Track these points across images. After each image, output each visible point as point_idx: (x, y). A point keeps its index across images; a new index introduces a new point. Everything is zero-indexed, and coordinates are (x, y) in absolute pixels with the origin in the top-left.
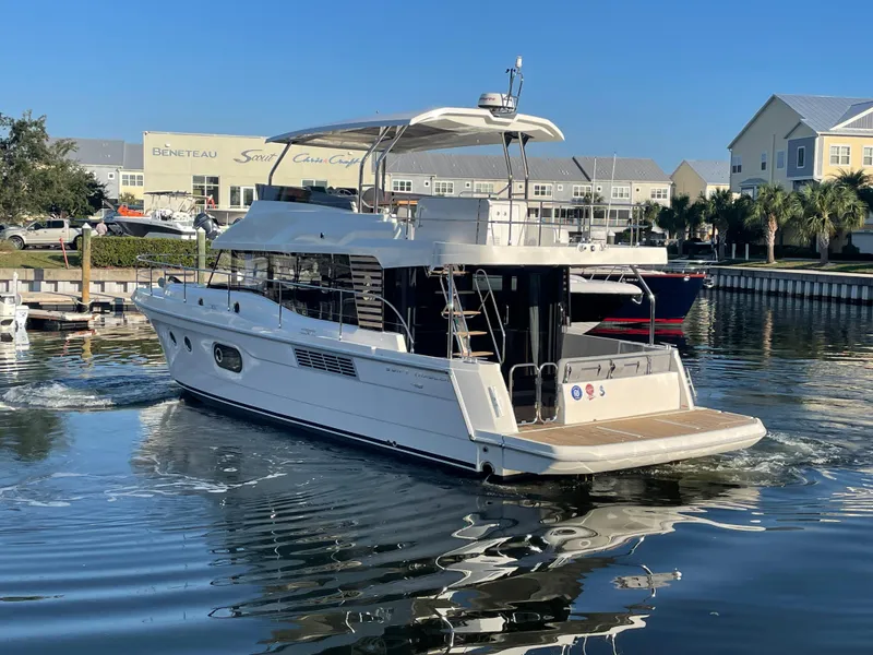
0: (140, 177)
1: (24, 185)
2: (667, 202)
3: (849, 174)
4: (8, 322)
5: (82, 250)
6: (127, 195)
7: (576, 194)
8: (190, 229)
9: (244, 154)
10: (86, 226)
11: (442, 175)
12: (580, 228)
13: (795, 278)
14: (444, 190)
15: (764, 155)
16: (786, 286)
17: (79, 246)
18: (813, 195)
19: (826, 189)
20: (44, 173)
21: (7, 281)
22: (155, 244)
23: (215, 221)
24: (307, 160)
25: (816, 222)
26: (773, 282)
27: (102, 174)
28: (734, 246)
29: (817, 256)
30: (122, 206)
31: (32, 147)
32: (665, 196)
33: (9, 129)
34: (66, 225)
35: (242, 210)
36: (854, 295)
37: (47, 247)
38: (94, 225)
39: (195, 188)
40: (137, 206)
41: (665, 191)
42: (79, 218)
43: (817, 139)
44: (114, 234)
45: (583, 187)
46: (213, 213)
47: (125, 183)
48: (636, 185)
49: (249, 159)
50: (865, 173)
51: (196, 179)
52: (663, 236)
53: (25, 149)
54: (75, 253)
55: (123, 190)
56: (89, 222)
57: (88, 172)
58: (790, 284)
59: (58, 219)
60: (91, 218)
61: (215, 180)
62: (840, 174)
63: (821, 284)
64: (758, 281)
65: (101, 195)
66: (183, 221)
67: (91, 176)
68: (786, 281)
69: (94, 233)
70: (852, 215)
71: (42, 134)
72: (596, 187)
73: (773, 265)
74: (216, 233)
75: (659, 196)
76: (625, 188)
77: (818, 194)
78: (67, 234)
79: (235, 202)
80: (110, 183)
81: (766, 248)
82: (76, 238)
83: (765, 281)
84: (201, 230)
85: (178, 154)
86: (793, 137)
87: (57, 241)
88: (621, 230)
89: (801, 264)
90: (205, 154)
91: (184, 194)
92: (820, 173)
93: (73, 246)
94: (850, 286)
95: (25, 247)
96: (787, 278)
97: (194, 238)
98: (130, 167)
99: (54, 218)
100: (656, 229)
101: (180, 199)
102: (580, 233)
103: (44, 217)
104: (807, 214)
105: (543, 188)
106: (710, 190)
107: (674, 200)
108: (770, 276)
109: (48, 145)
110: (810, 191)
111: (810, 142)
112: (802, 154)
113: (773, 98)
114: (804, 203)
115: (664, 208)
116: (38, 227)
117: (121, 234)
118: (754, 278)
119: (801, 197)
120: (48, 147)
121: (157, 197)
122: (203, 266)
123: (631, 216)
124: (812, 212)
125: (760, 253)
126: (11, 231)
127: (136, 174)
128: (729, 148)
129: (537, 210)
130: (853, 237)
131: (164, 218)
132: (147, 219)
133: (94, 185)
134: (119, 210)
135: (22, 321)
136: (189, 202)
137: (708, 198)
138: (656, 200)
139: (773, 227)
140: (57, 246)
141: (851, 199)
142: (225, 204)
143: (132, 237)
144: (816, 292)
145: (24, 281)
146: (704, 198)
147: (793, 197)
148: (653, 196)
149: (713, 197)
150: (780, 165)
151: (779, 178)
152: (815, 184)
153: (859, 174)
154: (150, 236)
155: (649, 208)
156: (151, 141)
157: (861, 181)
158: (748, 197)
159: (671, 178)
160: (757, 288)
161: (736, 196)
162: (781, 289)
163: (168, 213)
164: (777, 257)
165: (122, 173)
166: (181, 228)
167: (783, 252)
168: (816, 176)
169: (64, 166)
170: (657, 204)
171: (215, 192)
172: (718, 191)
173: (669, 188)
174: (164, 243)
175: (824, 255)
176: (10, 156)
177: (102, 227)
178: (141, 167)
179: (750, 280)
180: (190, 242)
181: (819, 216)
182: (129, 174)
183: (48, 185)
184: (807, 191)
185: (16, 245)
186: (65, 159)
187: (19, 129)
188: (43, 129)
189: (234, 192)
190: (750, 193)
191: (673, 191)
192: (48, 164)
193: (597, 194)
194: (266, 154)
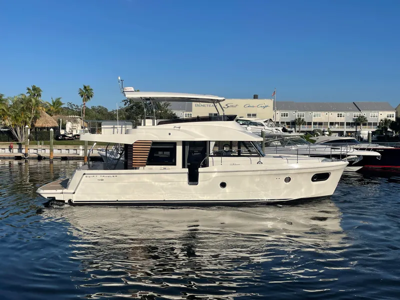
0: (191, 114)
2: (394, 119)
7: (355, 116)
9: (226, 105)
11: (300, 110)
12: (356, 129)
14: (301, 116)
20: (160, 113)
24: (249, 107)
27: (178, 113)
32: (393, 117)
41: (393, 115)
45: (358, 114)
47: (186, 116)
48: (380, 113)
49: (228, 107)
51: (210, 114)
52: (392, 133)
67: (175, 114)
72: (363, 113)
75: (390, 117)
76: (376, 114)
80: (181, 116)
85: (204, 106)
88: (374, 130)
90: (213, 106)
98: (187, 111)
100: (389, 130)
102: (356, 132)
105: (341, 114)
107: (397, 118)
115: (393, 121)
120: (161, 105)
123: (378, 125)
129: (338, 123)
133: (176, 117)
138: (389, 118)
148: (388, 117)
155: (386, 121)
159: (396, 110)
165: (185, 113)
169: (166, 111)
170: (389, 120)
173: (394, 113)
178: (191, 111)
182: (187, 113)
186: (167, 109)
191: (397, 114)
192: (161, 111)
193: (364, 117)
194: (234, 105)
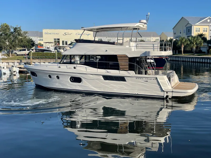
0: (42, 39)
1: (17, 41)
3: (200, 34)
4: (15, 72)
5: (30, 55)
6: (40, 43)
7: (139, 40)
8: (54, 50)
9: (65, 33)
10: (31, 50)
11: (109, 37)
13: (188, 58)
14: (109, 40)
15: (181, 30)
16: (186, 59)
17: (29, 54)
18: (192, 39)
19: (194, 37)
20: (21, 39)
21: (14, 63)
22: (46, 54)
23: (59, 48)
24: (79, 34)
25: (192, 45)
26: (183, 59)
27: (34, 39)
28: (174, 51)
29: (193, 53)
30: (38, 46)
31: (18, 33)
32: (159, 40)
33: (13, 29)
34: (27, 50)
35: (65, 46)
36: (201, 61)
37: (22, 55)
38: (33, 50)
39: (54, 41)
40: (42, 45)
41: (159, 39)
42: (29, 48)
43: (192, 27)
44: (37, 52)
46: (58, 47)
47: (39, 40)
48: (152, 38)
49: (66, 34)
50: (203, 34)
51: (55, 39)
53: (17, 34)
54: (29, 56)
55: (39, 42)
56: (31, 49)
57: (31, 38)
58: (187, 59)
59: (25, 49)
60: (32, 48)
61: (59, 39)
62: (198, 34)
63: (194, 59)
64: (180, 58)
65: (34, 43)
66: (52, 49)
67: (32, 39)
68: (186, 58)
69: (33, 52)
70: (201, 43)
71: (20, 30)
72: (143, 38)
73: (183, 55)
74: (59, 51)
75: (157, 40)
76: (150, 39)
77: (193, 39)
78: (27, 52)
79: (63, 44)
80: (36, 40)
81: (181, 51)
82: (29, 53)
83: (181, 58)
84: (56, 50)
85: (50, 34)
86: (187, 26)
87: (24, 54)
89: (189, 54)
90: (56, 34)
91: (52, 43)
92: (193, 34)
93: (28, 55)
94: (200, 59)
95: (18, 55)
96: (186, 57)
97: (54, 52)
98: (40, 37)
99: (24, 49)
101: (51, 44)
103: (22, 48)
104: (190, 43)
106: (169, 39)
108: (182, 57)
109: (22, 32)
110: (191, 38)
111: (191, 27)
112: (189, 30)
113: (182, 18)
114: (190, 41)
116: (20, 51)
117: (38, 52)
118: (179, 58)
119: (189, 40)
120: (22, 33)
121: (46, 43)
122: (56, 58)
124: (191, 43)
125: (180, 52)
126: (15, 52)
127: (41, 38)
128: (173, 29)
130: (201, 48)
131: (48, 48)
132: (44, 48)
133: (32, 41)
134: (38, 47)
135: (18, 71)
136: (53, 44)
137: (168, 40)
139: (183, 46)
140: (25, 55)
141: (200, 39)
142: (61, 45)
143: (41, 52)
144: (193, 61)
145: (18, 63)
146: (167, 40)
147: (187, 40)
148: (156, 40)
149: (169, 40)
150: (184, 33)
151: (184, 36)
152: (192, 36)
153: (202, 34)
154: (45, 52)
156: (44, 31)
157: (203, 35)
158: (177, 40)
159: (160, 36)
160: (179, 60)
161: (174, 40)
162: (185, 60)
163: (49, 47)
164: (184, 53)
165: (38, 38)
166: (52, 50)
167: (185, 52)
168: (192, 35)
169: (25, 37)
171: (59, 42)
172: (170, 39)
173: (159, 38)
174: (48, 53)
175: (194, 52)
176: (14, 35)
177: (34, 50)
178: (42, 37)
179: (178, 58)
180: (54, 53)
181: (193, 44)
182: (40, 38)
183: (22, 41)
184: (190, 38)
185: (16, 54)
186: (26, 35)
187: (15, 29)
188: (20, 29)
189: (63, 42)
190: (178, 39)
191: (160, 39)
192: (22, 37)
193: (143, 40)
194: (70, 33)
